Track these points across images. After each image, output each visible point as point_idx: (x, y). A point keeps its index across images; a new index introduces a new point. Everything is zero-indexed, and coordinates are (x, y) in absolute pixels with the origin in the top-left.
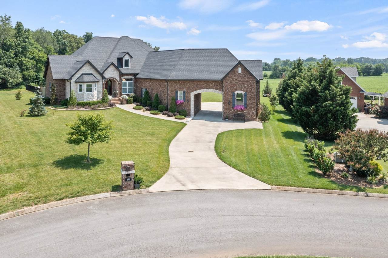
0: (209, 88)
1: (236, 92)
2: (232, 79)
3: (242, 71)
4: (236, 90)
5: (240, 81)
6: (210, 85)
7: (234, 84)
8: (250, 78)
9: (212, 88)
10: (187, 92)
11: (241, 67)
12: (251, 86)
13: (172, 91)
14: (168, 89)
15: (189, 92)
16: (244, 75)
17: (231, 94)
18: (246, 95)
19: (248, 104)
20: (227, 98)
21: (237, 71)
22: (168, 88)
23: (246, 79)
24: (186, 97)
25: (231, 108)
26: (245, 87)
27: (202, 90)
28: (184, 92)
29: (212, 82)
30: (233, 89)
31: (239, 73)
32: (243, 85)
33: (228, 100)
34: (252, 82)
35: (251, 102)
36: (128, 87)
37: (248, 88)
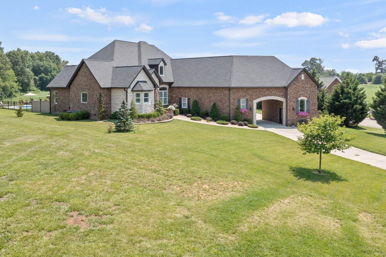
0: (272, 95)
1: (300, 99)
2: (296, 85)
3: (305, 77)
4: (299, 97)
5: (303, 87)
6: (273, 92)
7: (298, 91)
8: (312, 84)
9: (274, 96)
10: (250, 100)
11: (304, 74)
12: (313, 92)
13: (234, 99)
14: (230, 98)
15: (252, 100)
16: (307, 81)
17: (295, 101)
18: (308, 101)
19: (310, 110)
20: (291, 105)
21: (301, 78)
22: (230, 96)
23: (309, 86)
24: (249, 106)
25: (295, 115)
26: (307, 93)
27: (265, 97)
28: (247, 100)
29: (274, 89)
30: (296, 96)
31: (303, 80)
32: (306, 91)
33: (292, 107)
34: (314, 88)
35: (313, 108)
36: (163, 98)
37: (310, 95)
